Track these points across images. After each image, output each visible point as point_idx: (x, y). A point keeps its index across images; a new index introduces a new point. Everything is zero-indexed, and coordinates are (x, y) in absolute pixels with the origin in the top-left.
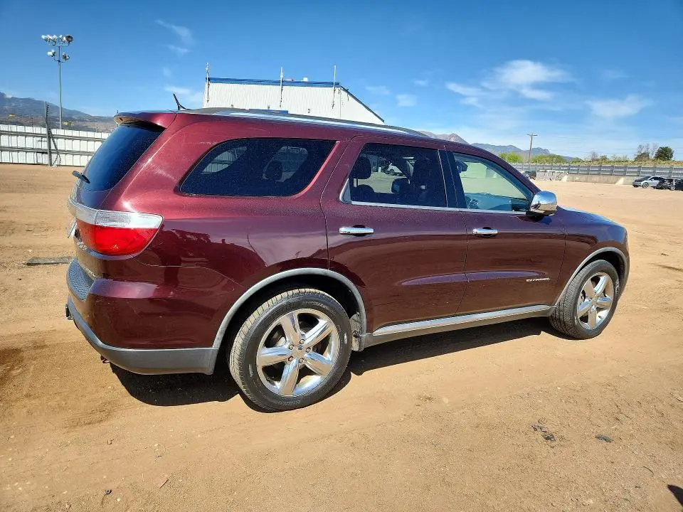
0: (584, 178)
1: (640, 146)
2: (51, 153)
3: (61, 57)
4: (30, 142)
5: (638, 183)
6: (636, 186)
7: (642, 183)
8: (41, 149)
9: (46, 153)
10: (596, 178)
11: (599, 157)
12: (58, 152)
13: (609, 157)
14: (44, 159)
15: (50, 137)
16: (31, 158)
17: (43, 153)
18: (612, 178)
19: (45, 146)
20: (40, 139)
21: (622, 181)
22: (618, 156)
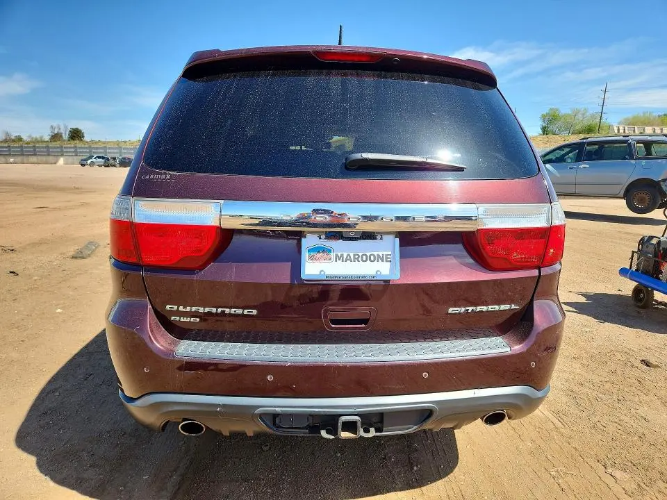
0: (19, 159)
1: (52, 127)
5: (83, 163)
6: (83, 165)
7: (89, 162)
10: (34, 159)
11: (13, 138)
13: (25, 138)
18: (51, 159)
21: (61, 161)
22: (34, 136)
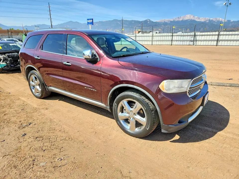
2: (194, 41)
3: (229, 4)
4: (188, 38)
8: (191, 40)
9: (193, 41)
12: (196, 41)
14: (192, 43)
15: (195, 35)
16: (188, 43)
17: (192, 41)
19: (193, 39)
20: (192, 37)
